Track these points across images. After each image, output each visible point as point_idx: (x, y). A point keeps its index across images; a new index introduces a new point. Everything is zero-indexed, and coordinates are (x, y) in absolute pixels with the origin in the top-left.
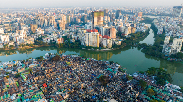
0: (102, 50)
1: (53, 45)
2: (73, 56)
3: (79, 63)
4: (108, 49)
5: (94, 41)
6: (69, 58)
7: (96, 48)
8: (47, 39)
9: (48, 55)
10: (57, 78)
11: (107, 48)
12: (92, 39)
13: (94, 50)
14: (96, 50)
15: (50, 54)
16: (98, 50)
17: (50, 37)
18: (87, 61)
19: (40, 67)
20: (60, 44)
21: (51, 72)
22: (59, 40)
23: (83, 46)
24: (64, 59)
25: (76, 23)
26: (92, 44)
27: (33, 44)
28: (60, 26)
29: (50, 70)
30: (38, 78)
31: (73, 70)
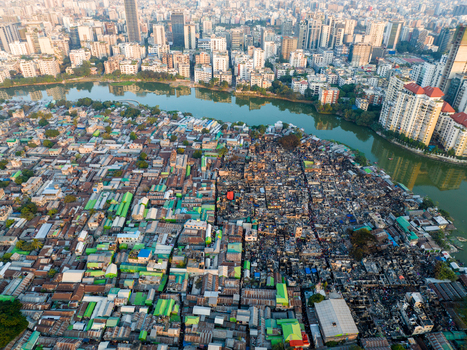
0: (433, 156)
1: (309, 102)
2: (335, 146)
3: (340, 171)
4: (455, 160)
5: (418, 122)
6: (324, 149)
7: (417, 143)
8: (302, 84)
9: (281, 125)
10: (262, 190)
11: (452, 153)
12: (414, 116)
13: (407, 147)
14: (413, 149)
15: (285, 126)
16: (419, 151)
17: (310, 80)
18: (361, 176)
19: (246, 151)
20: (326, 106)
21: (259, 170)
22: (326, 95)
23: (381, 128)
24: (309, 149)
25: (415, 49)
26: (409, 129)
27: (267, 89)
28: (355, 53)
29: (260, 165)
30: (226, 174)
31: (310, 183)
